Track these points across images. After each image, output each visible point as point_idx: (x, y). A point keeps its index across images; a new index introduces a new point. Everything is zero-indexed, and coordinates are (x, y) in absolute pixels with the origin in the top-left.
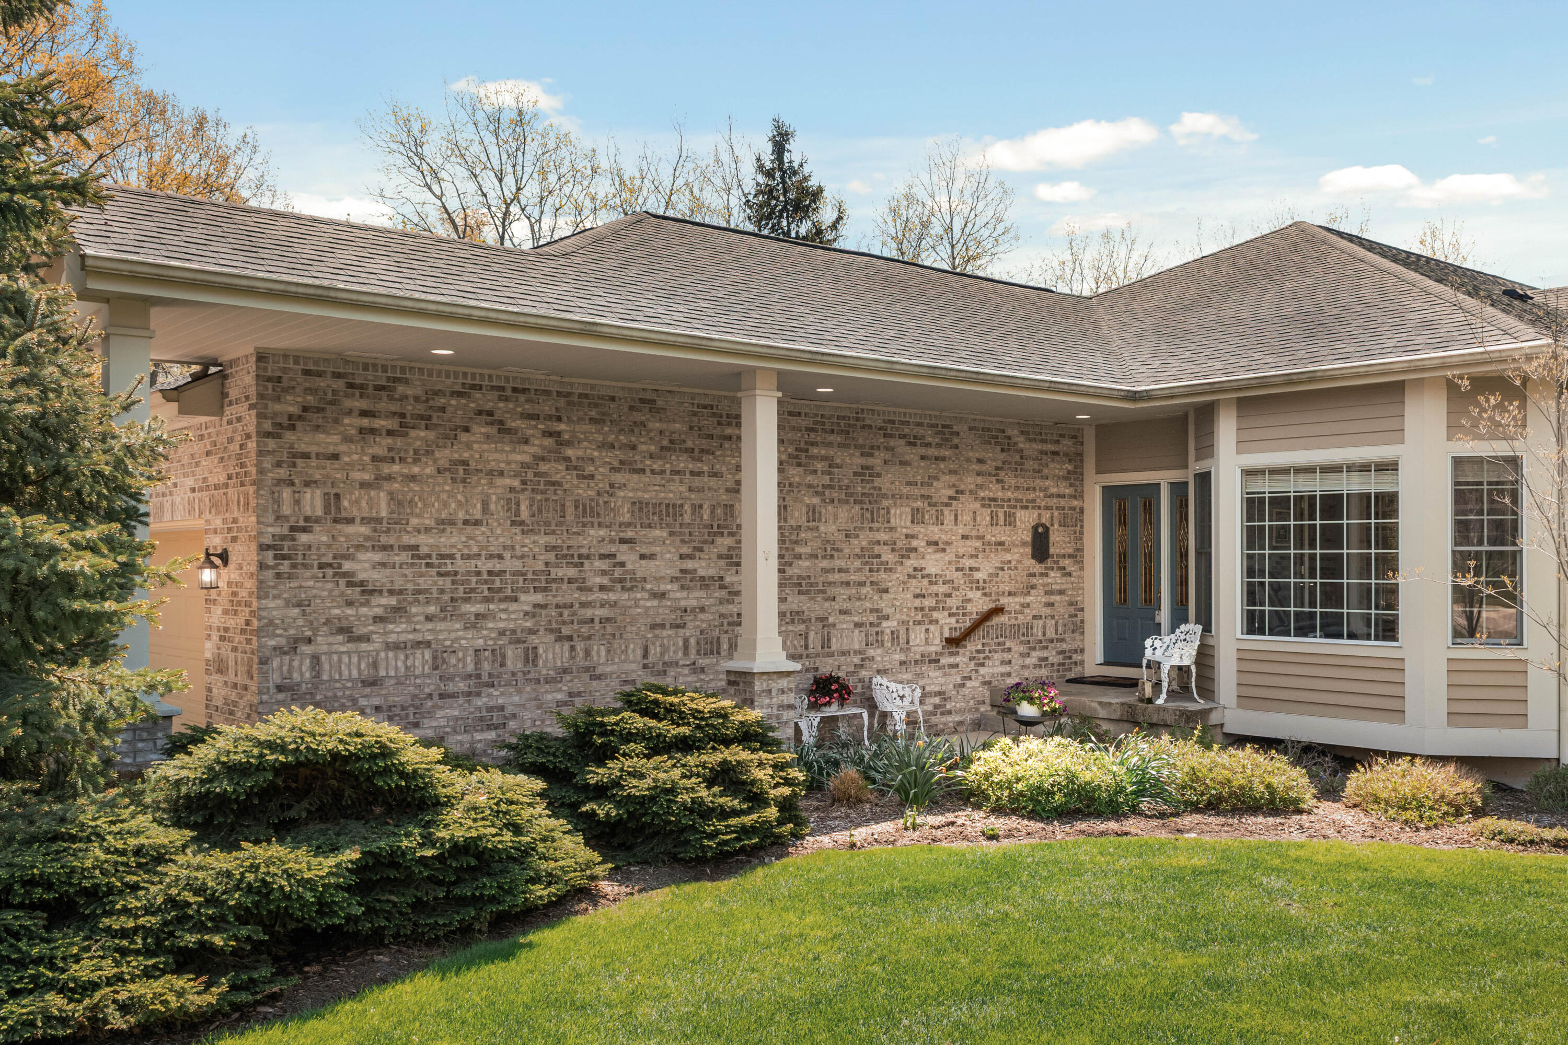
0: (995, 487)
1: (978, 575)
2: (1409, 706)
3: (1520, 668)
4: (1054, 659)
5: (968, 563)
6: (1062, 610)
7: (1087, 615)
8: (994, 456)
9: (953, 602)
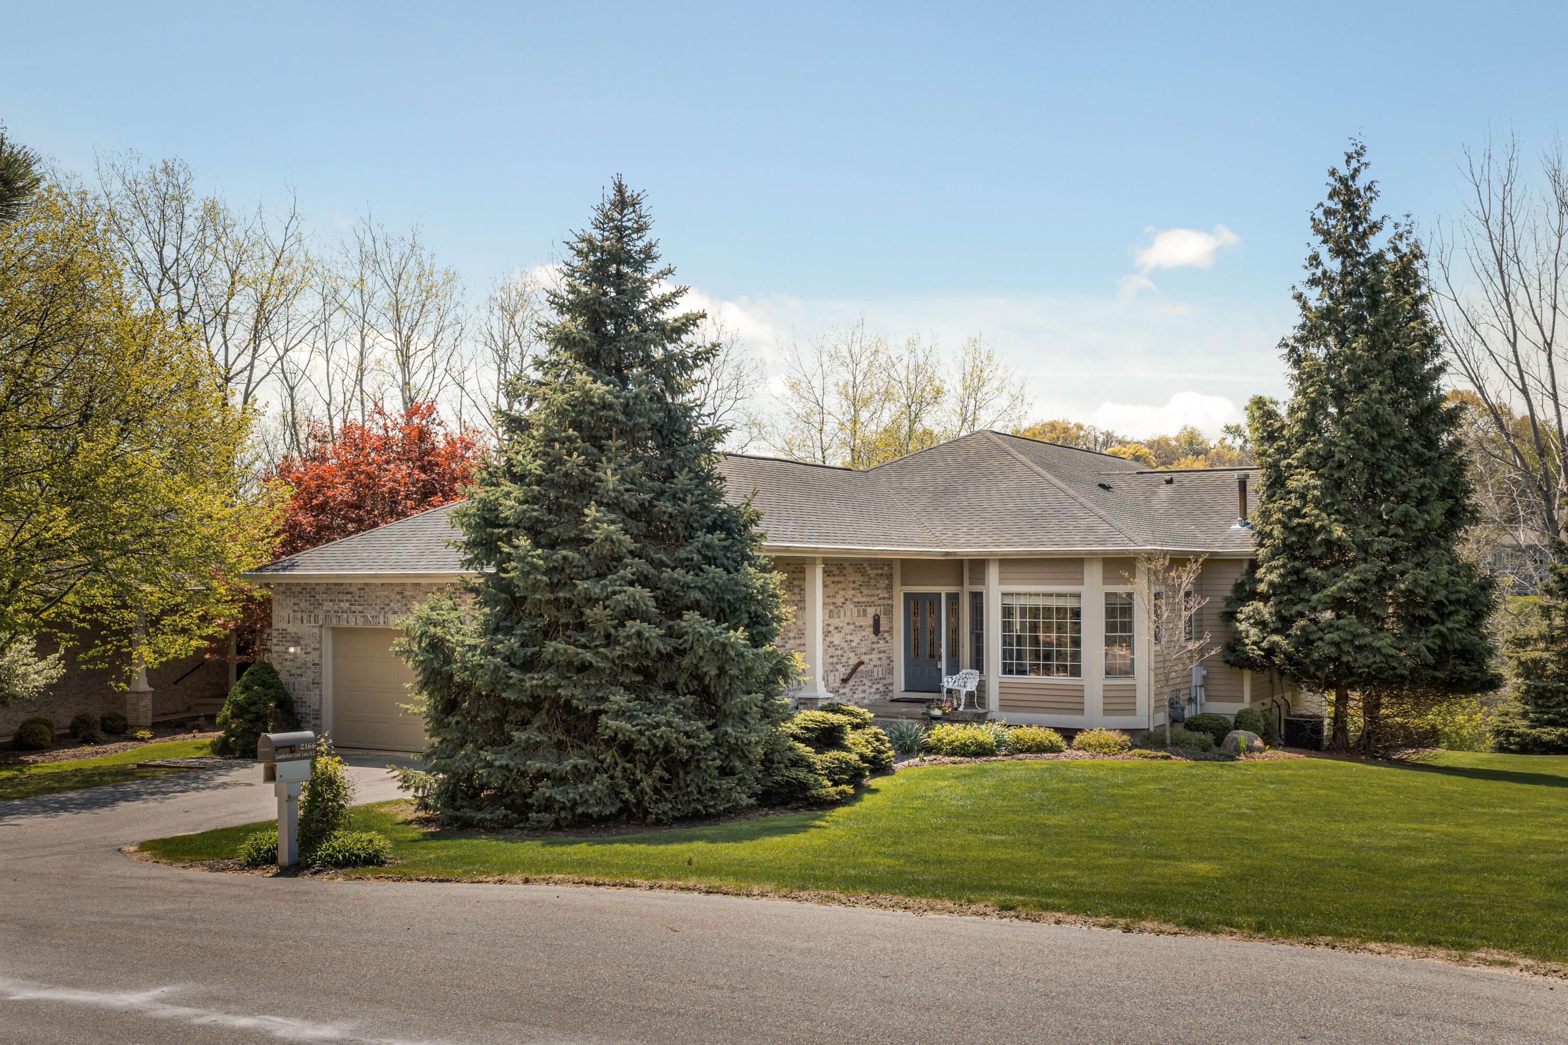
0: (859, 595)
1: (854, 644)
2: (1086, 707)
3: (1133, 689)
4: (882, 689)
5: (849, 638)
6: (885, 662)
7: (895, 664)
8: (858, 578)
9: (844, 659)
